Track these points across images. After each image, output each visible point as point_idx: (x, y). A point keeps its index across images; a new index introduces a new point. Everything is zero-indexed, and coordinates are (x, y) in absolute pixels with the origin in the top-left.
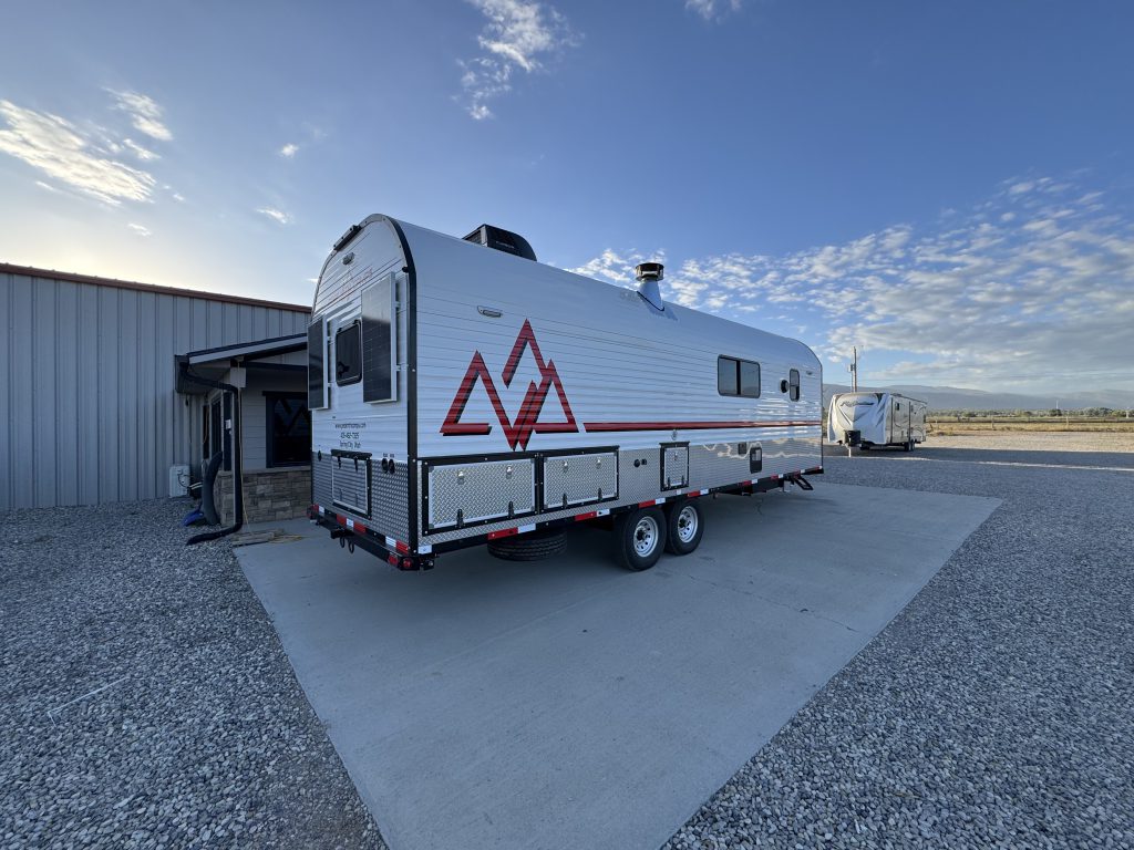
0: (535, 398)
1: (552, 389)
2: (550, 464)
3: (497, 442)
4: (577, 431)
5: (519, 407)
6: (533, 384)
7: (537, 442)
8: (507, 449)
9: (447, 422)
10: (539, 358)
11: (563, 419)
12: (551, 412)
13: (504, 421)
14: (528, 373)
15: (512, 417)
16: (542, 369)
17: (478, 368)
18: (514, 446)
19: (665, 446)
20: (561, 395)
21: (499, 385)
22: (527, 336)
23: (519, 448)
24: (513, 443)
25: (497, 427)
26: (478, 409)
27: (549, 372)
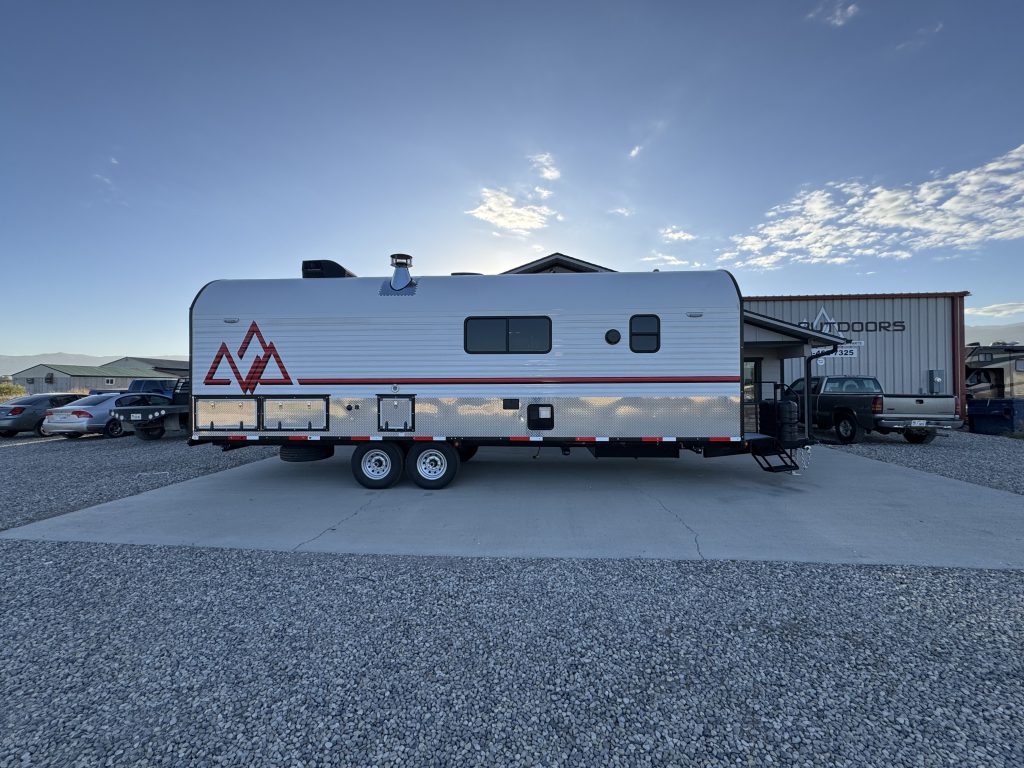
0: (259, 365)
1: (272, 358)
2: (268, 404)
3: (235, 388)
4: (292, 384)
5: (248, 370)
6: (258, 357)
7: (260, 390)
8: (241, 393)
9: (207, 378)
10: (262, 342)
11: (281, 376)
12: (271, 371)
13: (239, 377)
14: (256, 350)
15: (244, 377)
16: (265, 348)
17: (224, 349)
18: (245, 392)
19: (381, 397)
20: (279, 362)
21: (236, 359)
22: (254, 330)
23: (248, 393)
24: (245, 390)
25: (234, 381)
26: (224, 371)
27: (270, 350)
